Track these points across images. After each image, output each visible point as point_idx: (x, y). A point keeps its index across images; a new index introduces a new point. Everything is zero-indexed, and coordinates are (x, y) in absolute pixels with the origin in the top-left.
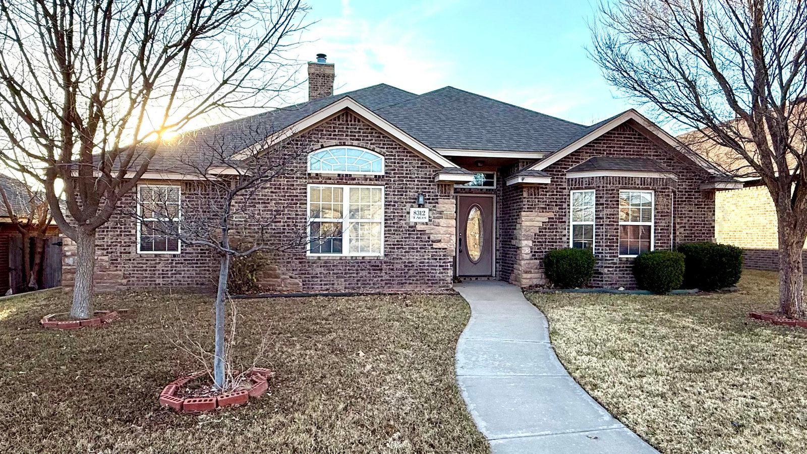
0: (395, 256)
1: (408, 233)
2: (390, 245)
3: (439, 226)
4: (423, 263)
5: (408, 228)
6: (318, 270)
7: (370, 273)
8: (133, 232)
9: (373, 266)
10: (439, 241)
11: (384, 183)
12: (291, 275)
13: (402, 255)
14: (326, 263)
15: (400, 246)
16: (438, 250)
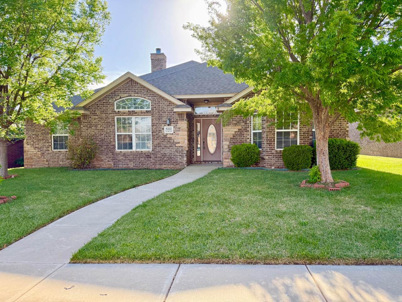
0: (157, 151)
1: (163, 139)
2: (155, 145)
3: (178, 135)
4: (171, 154)
5: (163, 137)
6: (121, 158)
7: (145, 159)
8: (50, 141)
9: (146, 156)
10: (179, 143)
11: (151, 114)
12: (108, 160)
13: (161, 150)
14: (124, 154)
15: (159, 146)
16: (178, 147)
